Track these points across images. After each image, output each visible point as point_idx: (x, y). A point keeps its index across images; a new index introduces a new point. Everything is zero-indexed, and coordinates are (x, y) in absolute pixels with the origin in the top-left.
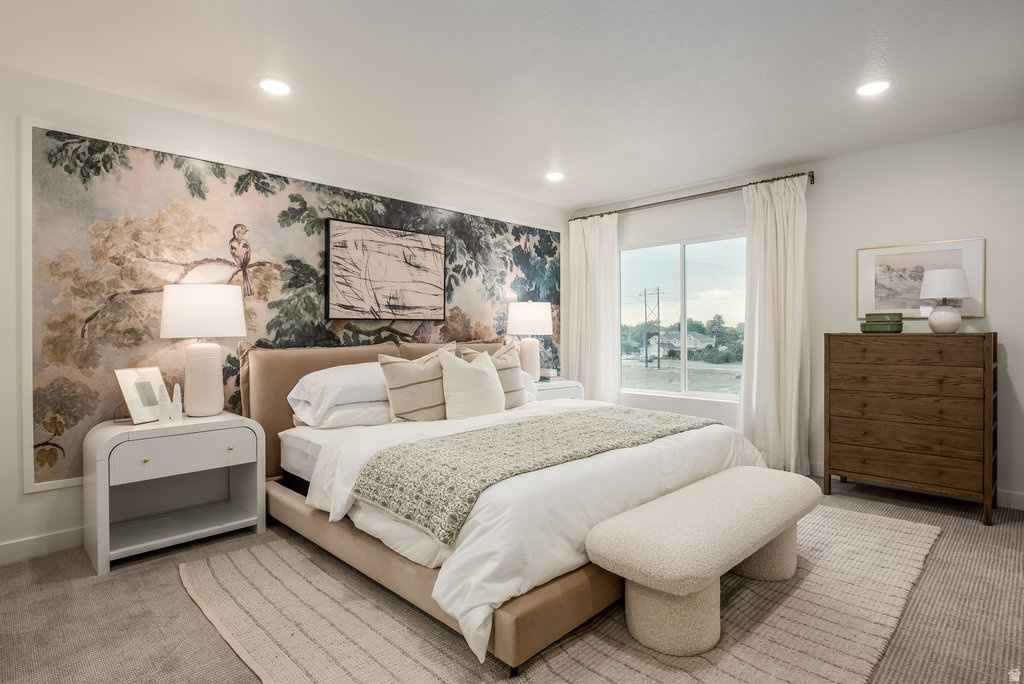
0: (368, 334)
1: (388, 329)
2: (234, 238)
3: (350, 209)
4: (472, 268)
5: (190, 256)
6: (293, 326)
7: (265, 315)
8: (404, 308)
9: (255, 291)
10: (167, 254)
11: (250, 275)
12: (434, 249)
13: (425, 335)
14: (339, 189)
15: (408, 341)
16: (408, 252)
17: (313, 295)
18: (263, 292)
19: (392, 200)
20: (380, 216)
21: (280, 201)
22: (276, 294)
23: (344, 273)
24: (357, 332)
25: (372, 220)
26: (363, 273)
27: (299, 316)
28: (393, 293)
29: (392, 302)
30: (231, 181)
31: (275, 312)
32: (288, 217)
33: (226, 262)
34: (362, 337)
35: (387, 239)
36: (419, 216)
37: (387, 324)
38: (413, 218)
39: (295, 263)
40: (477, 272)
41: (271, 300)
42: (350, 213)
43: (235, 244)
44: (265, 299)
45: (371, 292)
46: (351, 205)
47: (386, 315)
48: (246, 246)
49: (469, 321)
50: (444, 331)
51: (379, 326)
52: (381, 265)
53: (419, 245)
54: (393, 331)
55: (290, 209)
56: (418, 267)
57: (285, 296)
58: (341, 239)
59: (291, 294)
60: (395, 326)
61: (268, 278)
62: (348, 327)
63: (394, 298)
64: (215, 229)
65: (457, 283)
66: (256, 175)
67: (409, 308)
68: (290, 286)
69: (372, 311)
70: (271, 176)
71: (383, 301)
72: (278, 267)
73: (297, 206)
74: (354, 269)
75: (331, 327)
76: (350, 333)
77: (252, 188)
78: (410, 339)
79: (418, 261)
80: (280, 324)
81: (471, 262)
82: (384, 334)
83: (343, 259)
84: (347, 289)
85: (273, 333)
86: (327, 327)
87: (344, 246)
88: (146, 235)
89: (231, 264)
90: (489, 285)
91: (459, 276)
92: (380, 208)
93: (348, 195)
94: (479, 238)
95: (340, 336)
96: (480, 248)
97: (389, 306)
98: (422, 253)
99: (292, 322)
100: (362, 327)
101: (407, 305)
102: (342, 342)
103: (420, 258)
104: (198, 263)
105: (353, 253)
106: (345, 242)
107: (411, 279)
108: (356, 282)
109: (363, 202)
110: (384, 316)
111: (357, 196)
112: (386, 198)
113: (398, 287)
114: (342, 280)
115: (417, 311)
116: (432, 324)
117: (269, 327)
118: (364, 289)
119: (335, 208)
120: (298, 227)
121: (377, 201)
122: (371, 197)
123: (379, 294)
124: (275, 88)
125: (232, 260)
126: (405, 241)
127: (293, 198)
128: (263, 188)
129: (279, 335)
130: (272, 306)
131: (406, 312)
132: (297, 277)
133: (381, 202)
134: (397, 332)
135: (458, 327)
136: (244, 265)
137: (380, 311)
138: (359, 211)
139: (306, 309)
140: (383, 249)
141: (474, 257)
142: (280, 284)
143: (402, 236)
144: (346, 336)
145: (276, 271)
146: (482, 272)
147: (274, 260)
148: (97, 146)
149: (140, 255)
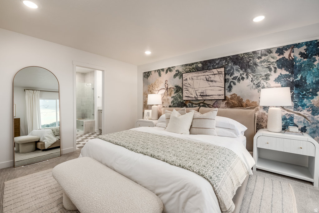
0: (196, 104)
1: (203, 103)
2: (166, 83)
3: (191, 69)
4: (244, 76)
5: (159, 89)
6: (176, 102)
7: (171, 100)
8: (206, 96)
9: (169, 94)
10: (156, 89)
11: (168, 91)
12: (219, 73)
13: (218, 105)
14: (187, 64)
15: (210, 107)
16: (207, 77)
17: (181, 94)
18: (170, 94)
19: (204, 61)
20: (200, 68)
21: (174, 72)
22: (173, 95)
23: (187, 87)
24: (192, 104)
25: (197, 70)
26: (192, 86)
27: (177, 100)
28: (202, 91)
29: (202, 94)
30: (165, 71)
31: (173, 99)
32: (175, 76)
33: (164, 89)
34: (194, 105)
35: (200, 74)
36: (215, 63)
37: (202, 101)
38: (212, 64)
39: (177, 86)
40: (247, 78)
41: (172, 96)
42: (191, 70)
43: (166, 85)
44: (171, 96)
45: (195, 92)
46: (191, 67)
47: (200, 98)
48: (167, 85)
49: (242, 99)
50: (227, 103)
51: (200, 102)
52: (198, 83)
53: (212, 73)
54: (204, 103)
55: (176, 74)
56: (212, 81)
57: (175, 95)
58: (185, 78)
59: (176, 94)
60: (205, 102)
61: (171, 91)
62: (190, 102)
63: (202, 93)
64: (162, 82)
65: (234, 84)
66: (169, 68)
67: (208, 96)
68: (176, 92)
69: (195, 97)
70: (172, 67)
71: (199, 94)
72: (173, 88)
73: (177, 72)
74: (190, 86)
75: (185, 102)
76: (190, 104)
77: (169, 72)
78: (211, 106)
79: (212, 79)
80: (174, 102)
81: (243, 74)
82: (201, 104)
83: (186, 83)
84: (187, 92)
85: (172, 104)
86: (184, 102)
87: (186, 80)
88: (154, 86)
89: (165, 89)
90: (256, 82)
91: (236, 81)
92: (200, 65)
93: (190, 65)
94: (248, 62)
95: (188, 105)
96: (249, 66)
97: (201, 95)
98: (214, 76)
99: (176, 101)
100: (194, 102)
101: (207, 95)
102: (188, 106)
103: (213, 78)
104: (160, 90)
105: (189, 81)
106: (187, 79)
107: (209, 86)
108: (190, 89)
109: (195, 65)
110: (199, 99)
111: (193, 64)
112: (202, 61)
113: (204, 89)
114: (186, 89)
115: (211, 96)
116: (221, 101)
117: (172, 102)
118: (192, 91)
119: (187, 70)
120: (177, 77)
121: (199, 63)
122: (197, 63)
123: (197, 92)
124: (148, 53)
125: (165, 88)
126: (206, 74)
127: (176, 71)
128: (171, 71)
129: (173, 104)
130: (172, 97)
131: (207, 97)
132: (177, 90)
133: (200, 63)
134: (206, 104)
135: (236, 102)
136: (167, 89)
137: (198, 97)
138: (193, 68)
139: (179, 98)
140: (198, 78)
141: (246, 71)
142: (174, 92)
143: (205, 72)
144: (189, 105)
145: (173, 89)
146: (251, 76)
147: (172, 87)
148: (148, 72)
149: (153, 90)
